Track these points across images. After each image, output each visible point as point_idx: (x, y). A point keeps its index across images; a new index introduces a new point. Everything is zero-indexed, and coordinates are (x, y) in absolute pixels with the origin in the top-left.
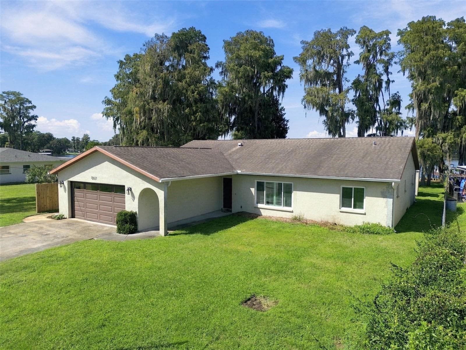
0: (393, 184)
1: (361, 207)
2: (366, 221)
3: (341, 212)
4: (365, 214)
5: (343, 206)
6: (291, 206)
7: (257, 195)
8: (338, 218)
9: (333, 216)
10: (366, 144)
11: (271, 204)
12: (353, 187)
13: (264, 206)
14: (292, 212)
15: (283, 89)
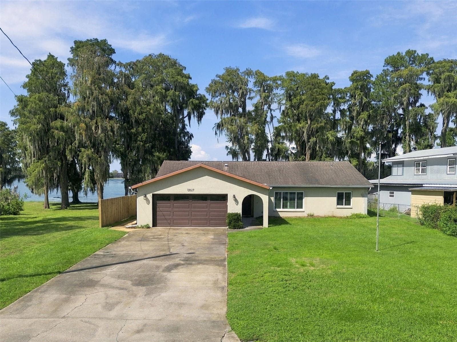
0: (370, 188)
1: (349, 204)
2: (353, 213)
3: (337, 208)
4: (352, 208)
5: (338, 205)
6: (302, 208)
7: (275, 202)
8: (336, 212)
9: (333, 212)
10: (326, 166)
11: (286, 207)
12: (344, 192)
13: (281, 210)
14: (304, 212)
15: (200, 117)
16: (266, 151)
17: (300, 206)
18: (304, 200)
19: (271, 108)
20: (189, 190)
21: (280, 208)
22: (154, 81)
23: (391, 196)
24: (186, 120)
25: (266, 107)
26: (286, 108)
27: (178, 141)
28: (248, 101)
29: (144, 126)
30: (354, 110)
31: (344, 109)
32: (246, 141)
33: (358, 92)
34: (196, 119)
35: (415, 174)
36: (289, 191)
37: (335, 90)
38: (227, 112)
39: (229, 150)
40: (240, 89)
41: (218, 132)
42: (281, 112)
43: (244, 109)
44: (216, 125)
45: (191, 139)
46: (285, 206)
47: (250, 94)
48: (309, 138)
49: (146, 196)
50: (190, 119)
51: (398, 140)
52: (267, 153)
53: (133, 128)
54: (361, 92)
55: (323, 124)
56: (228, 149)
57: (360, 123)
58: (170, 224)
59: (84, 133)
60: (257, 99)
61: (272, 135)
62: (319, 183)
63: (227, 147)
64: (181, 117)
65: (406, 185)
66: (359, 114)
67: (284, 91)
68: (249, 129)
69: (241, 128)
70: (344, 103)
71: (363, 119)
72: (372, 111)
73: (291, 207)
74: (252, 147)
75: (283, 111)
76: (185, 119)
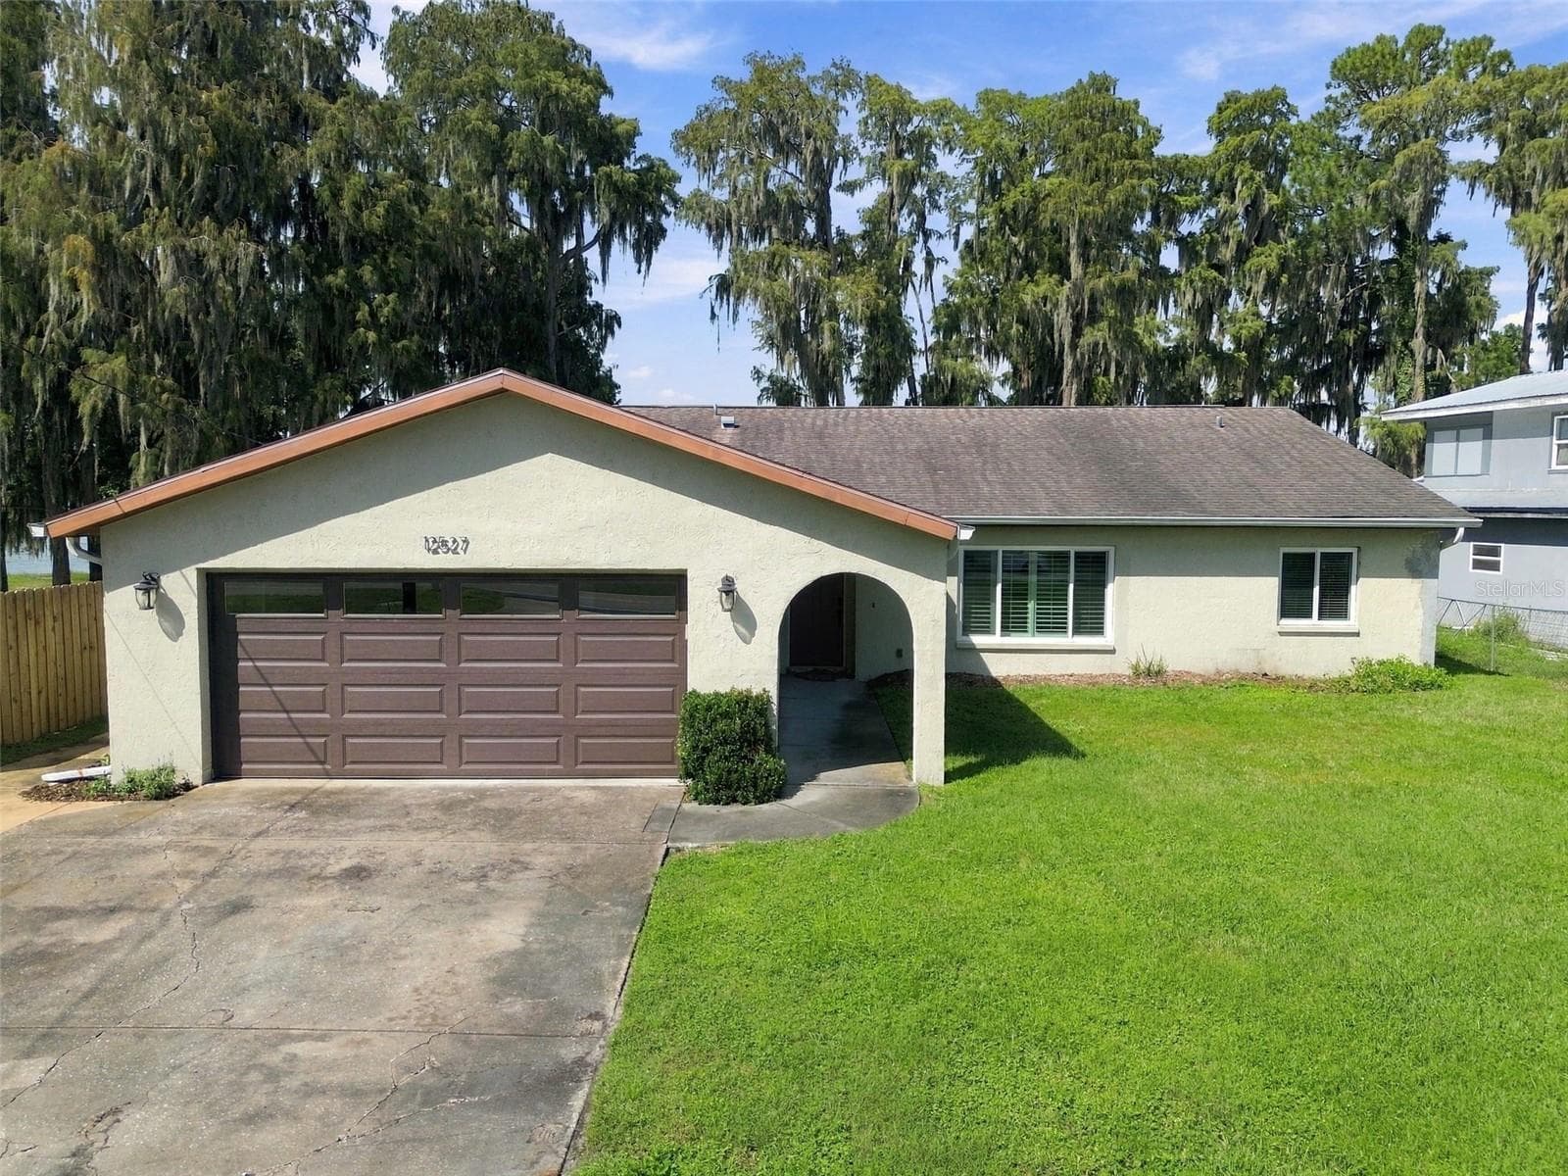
0: (1461, 531)
2: (1361, 656)
3: (1281, 634)
4: (1356, 634)
5: (1285, 616)
6: (1102, 633)
7: (964, 603)
8: (1273, 655)
9: (1256, 650)
10: (1193, 425)
11: (1021, 627)
12: (1318, 551)
13: (996, 639)
14: (1113, 652)
15: (648, 243)
16: (906, 386)
17: (1090, 620)
18: (1110, 591)
19: (928, 226)
20: (437, 545)
21: (987, 629)
22: (453, 88)
23: (1478, 565)
24: (592, 256)
25: (905, 224)
26: (981, 231)
27: (562, 342)
28: (836, 197)
29: (385, 259)
30: (1226, 240)
31: (1191, 234)
32: (827, 345)
33: (1244, 169)
34: (630, 253)
35: (1554, 467)
36: (1035, 548)
37: (1162, 161)
38: (758, 233)
39: (765, 384)
40: (808, 136)
41: (722, 312)
42: (961, 245)
43: (823, 222)
44: (715, 282)
45: (613, 333)
46: (1013, 623)
47: (845, 168)
48: (1077, 332)
49: (150, 584)
50: (605, 254)
51: (1370, 357)
52: (911, 394)
53: (332, 269)
54: (1256, 168)
55: (1131, 275)
56: (759, 379)
57: (1250, 288)
58: (322, 763)
59: (84, 276)
60: (872, 194)
61: (929, 327)
62: (1188, 504)
63: (758, 374)
64: (569, 244)
65: (1529, 516)
66: (1243, 253)
67: (969, 166)
68: (839, 297)
69: (811, 292)
70: (1193, 211)
71: (1264, 272)
72: (1294, 241)
73: (1043, 628)
74: (855, 371)
75: (969, 245)
76: (585, 255)
